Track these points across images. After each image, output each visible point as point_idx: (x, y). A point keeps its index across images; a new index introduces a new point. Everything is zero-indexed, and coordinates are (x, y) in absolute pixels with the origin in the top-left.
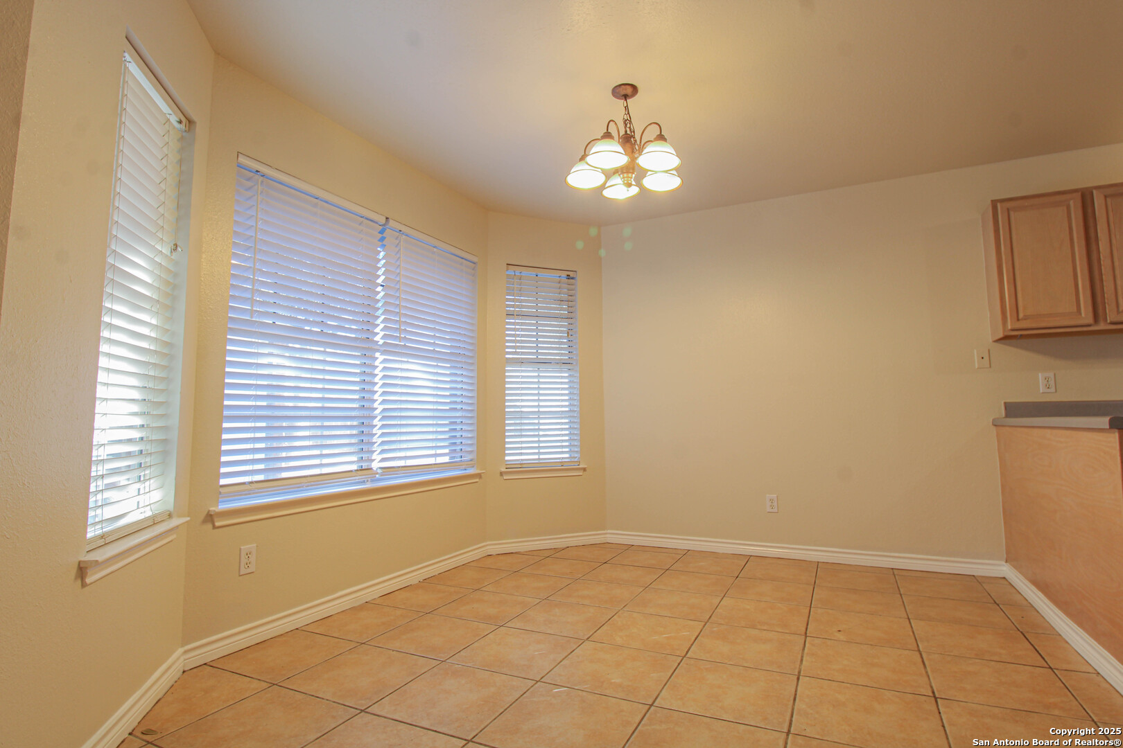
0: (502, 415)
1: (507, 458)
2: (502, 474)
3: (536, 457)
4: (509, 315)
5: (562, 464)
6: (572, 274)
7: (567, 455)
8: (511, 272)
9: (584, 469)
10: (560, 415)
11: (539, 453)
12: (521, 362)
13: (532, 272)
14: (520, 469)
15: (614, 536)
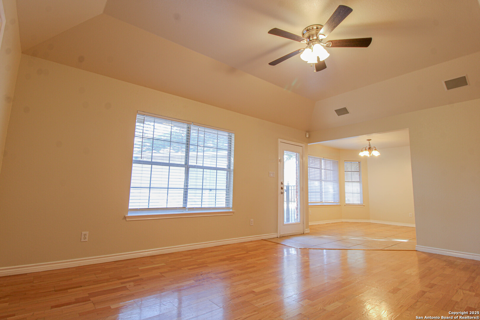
0: (344, 193)
1: (346, 202)
2: (345, 205)
3: (352, 202)
4: (346, 171)
5: (359, 204)
6: (360, 162)
7: (360, 202)
8: (345, 162)
9: (364, 206)
10: (358, 193)
11: (353, 202)
12: (348, 182)
13: (350, 162)
14: (349, 205)
15: (371, 221)
